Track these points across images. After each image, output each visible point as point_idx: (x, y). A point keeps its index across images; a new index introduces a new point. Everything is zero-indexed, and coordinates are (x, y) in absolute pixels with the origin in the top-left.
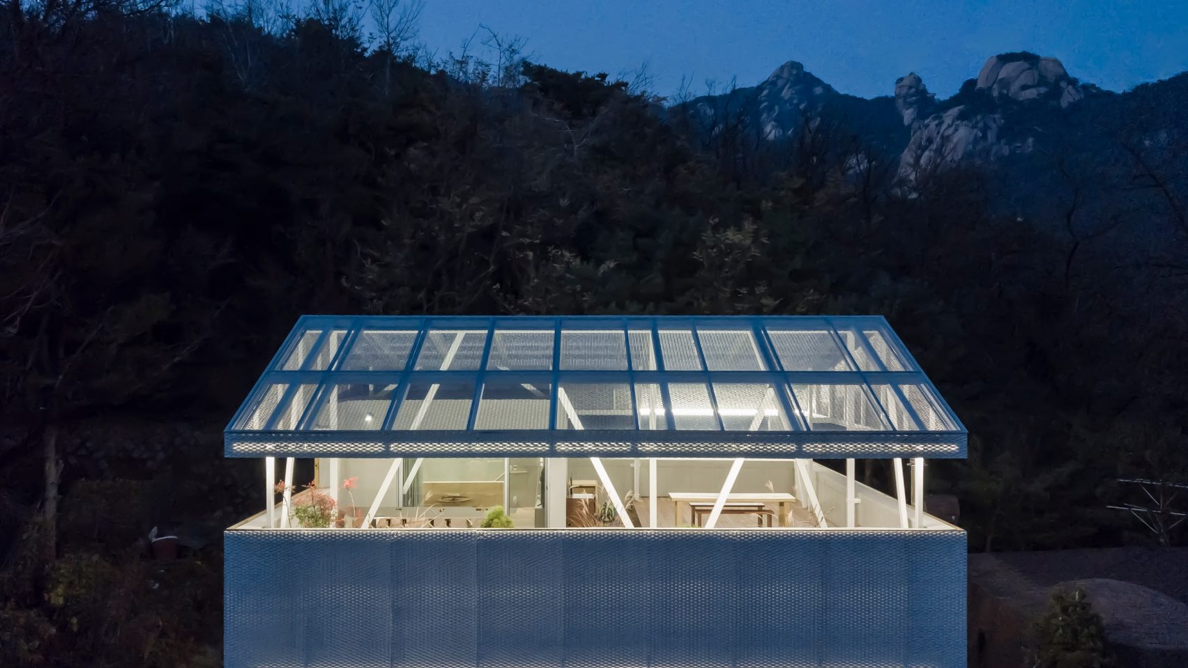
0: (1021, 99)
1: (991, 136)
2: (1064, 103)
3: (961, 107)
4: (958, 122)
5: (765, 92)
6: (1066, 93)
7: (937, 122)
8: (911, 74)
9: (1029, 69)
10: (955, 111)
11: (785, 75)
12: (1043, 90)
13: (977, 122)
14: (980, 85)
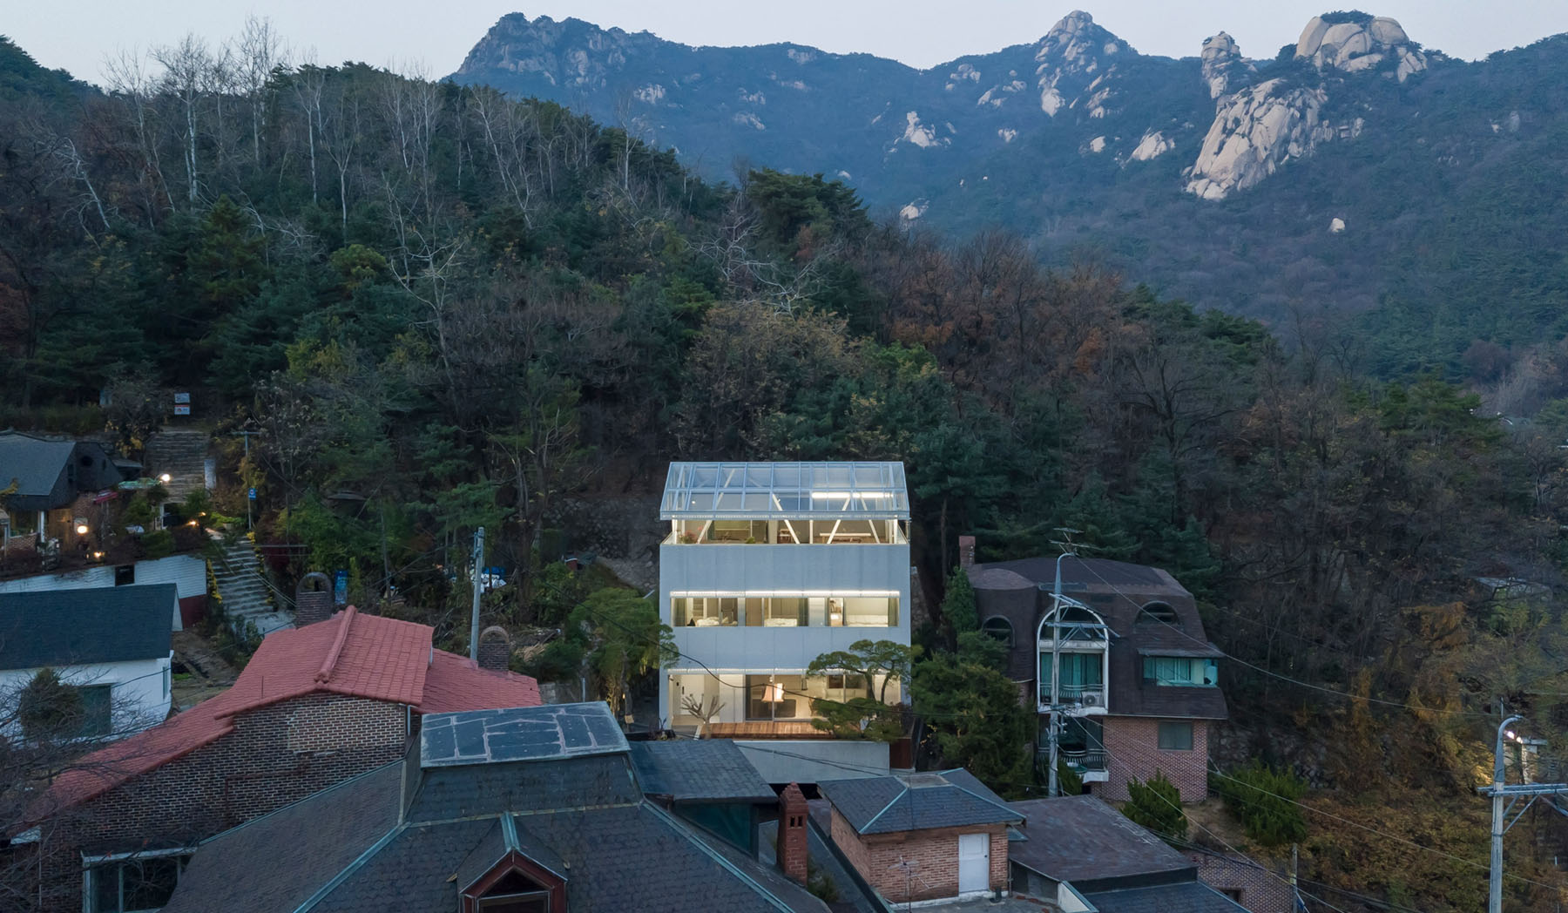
0: (1349, 70)
1: (1311, 116)
2: (1402, 74)
3: (1276, 81)
4: (1271, 100)
5: (1045, 51)
6: (1404, 60)
7: (1246, 99)
8: (1222, 33)
9: (1361, 32)
10: (1267, 86)
11: (1070, 28)
12: (1377, 58)
13: (1294, 100)
14: (1300, 52)
